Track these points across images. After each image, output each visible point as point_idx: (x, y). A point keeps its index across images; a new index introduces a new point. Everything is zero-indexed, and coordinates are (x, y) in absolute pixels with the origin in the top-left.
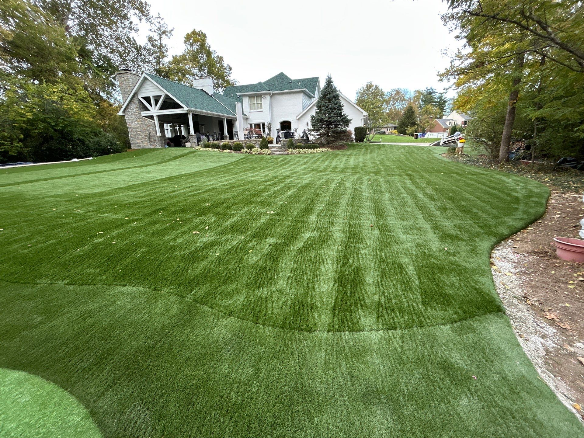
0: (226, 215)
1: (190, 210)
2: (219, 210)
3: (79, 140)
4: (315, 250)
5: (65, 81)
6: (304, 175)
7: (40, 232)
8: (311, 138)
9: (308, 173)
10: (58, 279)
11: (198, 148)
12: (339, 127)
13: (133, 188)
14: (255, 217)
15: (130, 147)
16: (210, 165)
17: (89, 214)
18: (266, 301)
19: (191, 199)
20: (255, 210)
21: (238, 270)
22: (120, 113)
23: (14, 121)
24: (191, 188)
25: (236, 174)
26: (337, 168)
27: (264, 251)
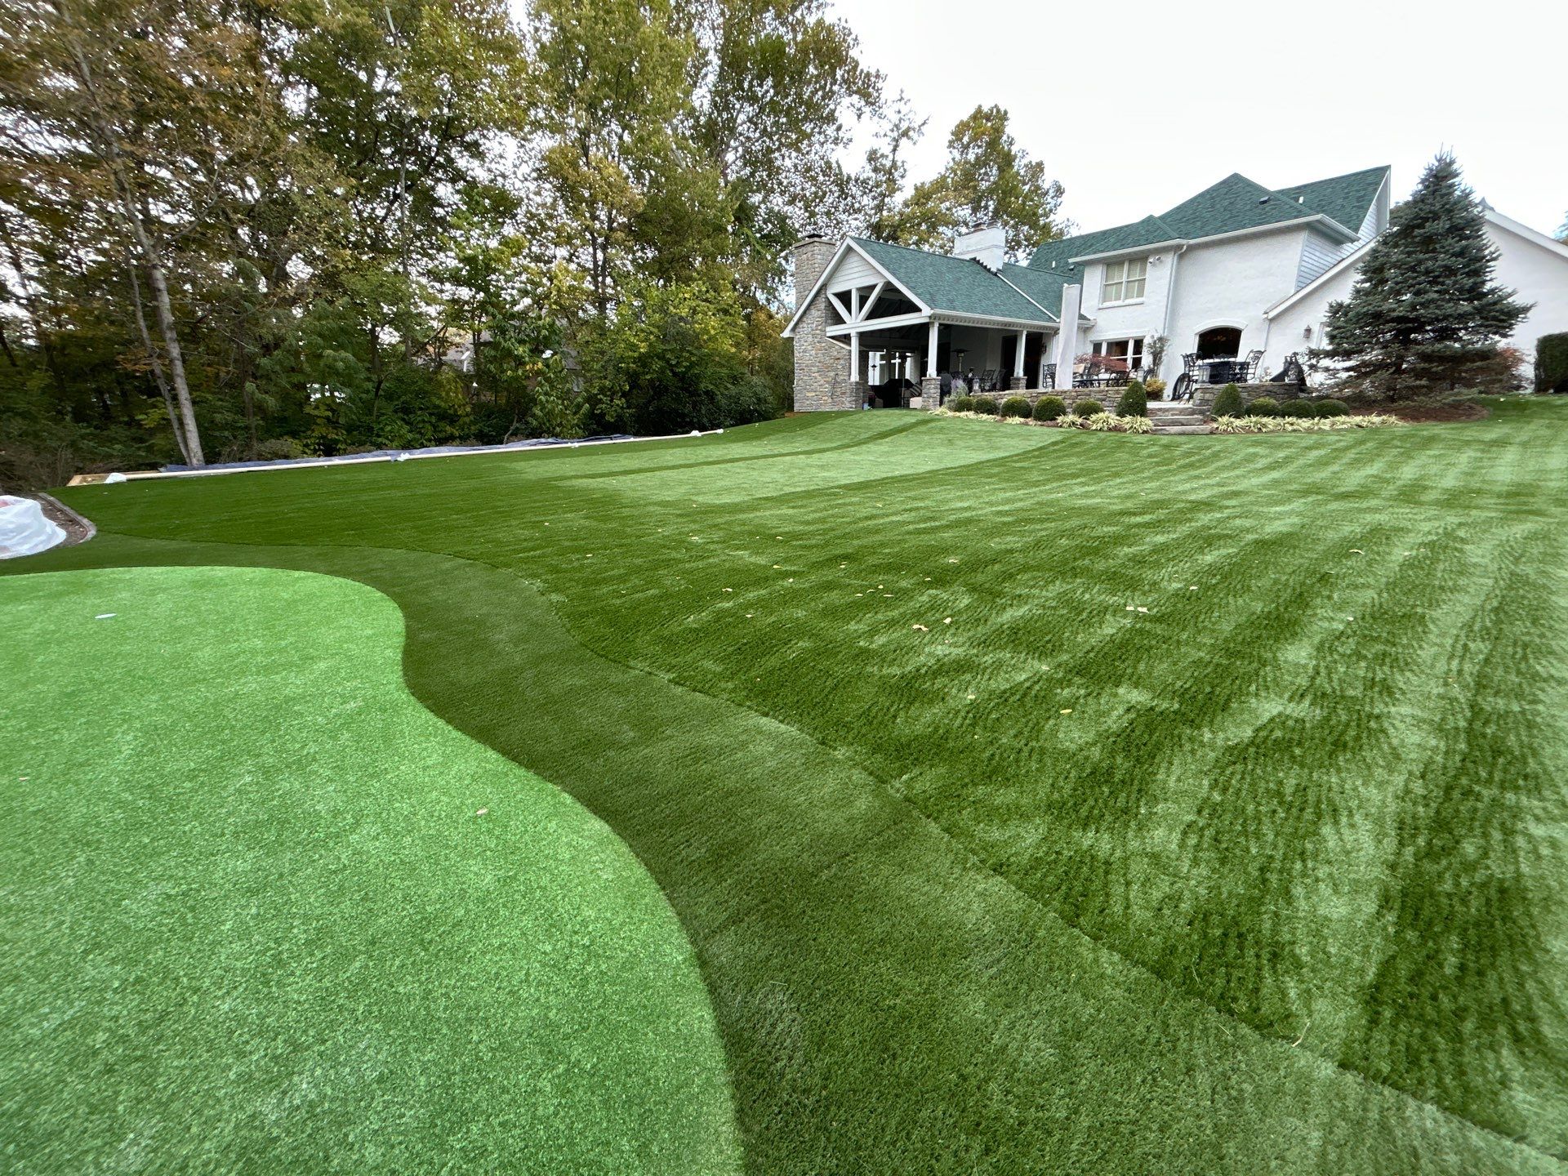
0: (1000, 595)
1: (909, 568)
2: (980, 578)
3: (707, 393)
4: (1302, 766)
5: (705, 275)
6: (1269, 504)
7: (638, 570)
8: (1315, 380)
9: (1289, 500)
10: (659, 668)
11: (939, 410)
12: (1460, 339)
13: (789, 501)
14: (1087, 616)
15: (791, 408)
16: (966, 455)
17: (712, 547)
18: (1107, 873)
19: (913, 541)
20: (1087, 596)
21: (1025, 754)
22: (786, 334)
23: (622, 359)
24: (913, 514)
25: (1036, 484)
26: (1425, 488)
27: (1110, 722)
